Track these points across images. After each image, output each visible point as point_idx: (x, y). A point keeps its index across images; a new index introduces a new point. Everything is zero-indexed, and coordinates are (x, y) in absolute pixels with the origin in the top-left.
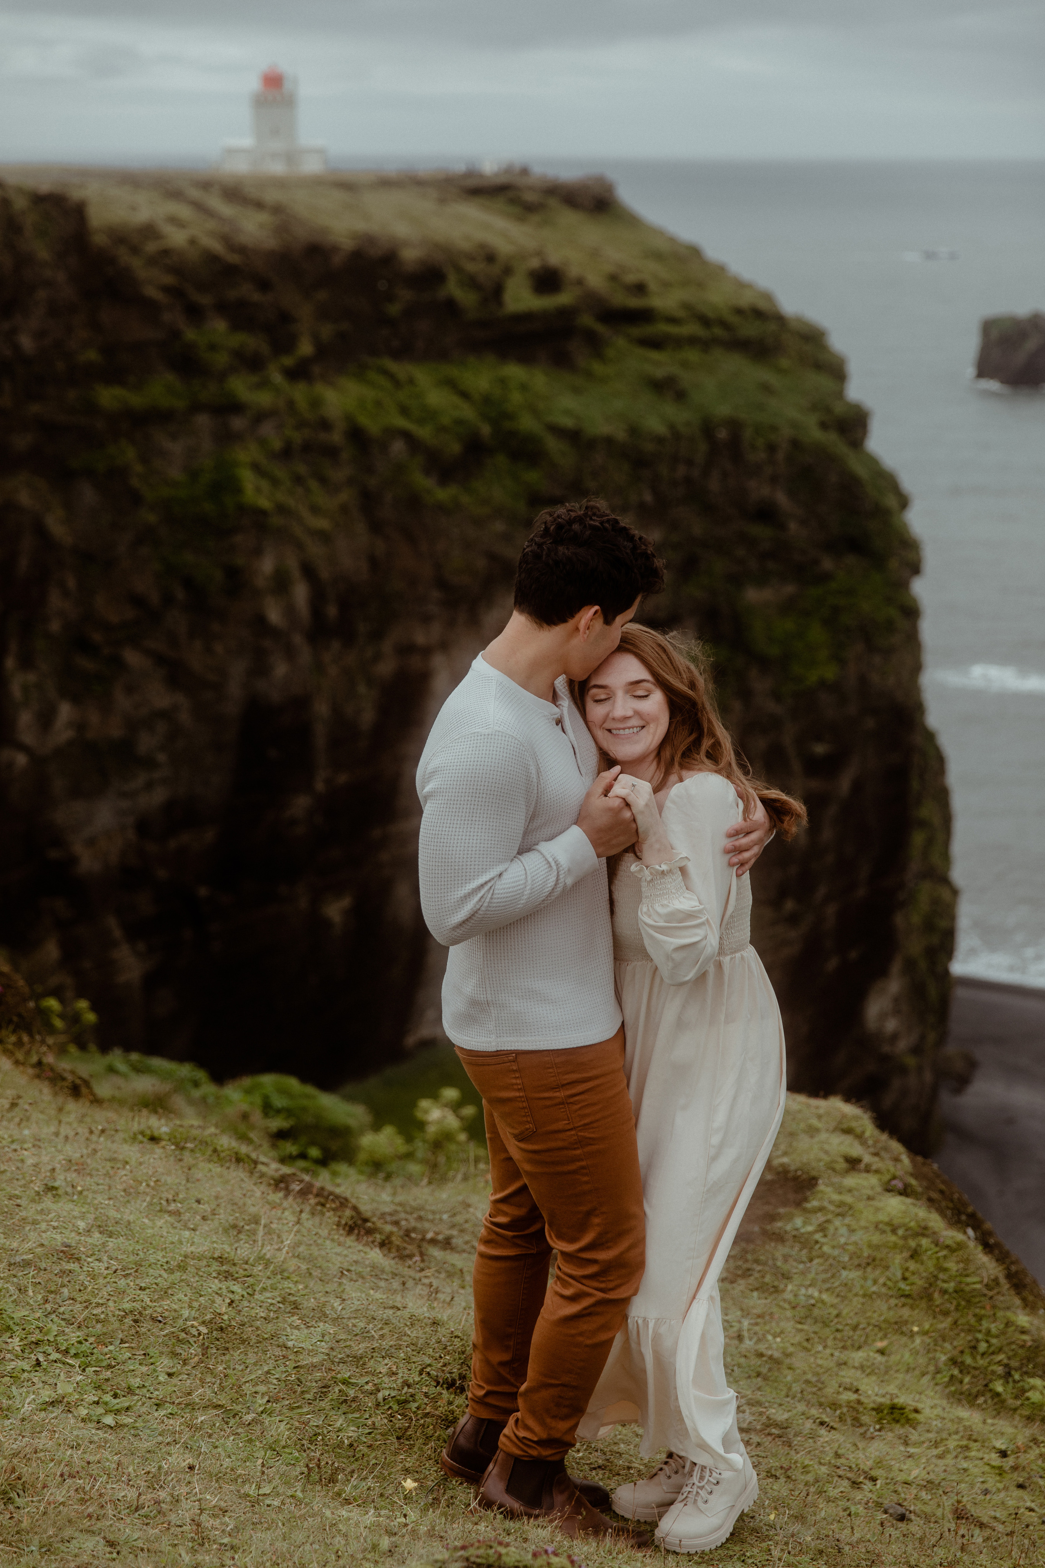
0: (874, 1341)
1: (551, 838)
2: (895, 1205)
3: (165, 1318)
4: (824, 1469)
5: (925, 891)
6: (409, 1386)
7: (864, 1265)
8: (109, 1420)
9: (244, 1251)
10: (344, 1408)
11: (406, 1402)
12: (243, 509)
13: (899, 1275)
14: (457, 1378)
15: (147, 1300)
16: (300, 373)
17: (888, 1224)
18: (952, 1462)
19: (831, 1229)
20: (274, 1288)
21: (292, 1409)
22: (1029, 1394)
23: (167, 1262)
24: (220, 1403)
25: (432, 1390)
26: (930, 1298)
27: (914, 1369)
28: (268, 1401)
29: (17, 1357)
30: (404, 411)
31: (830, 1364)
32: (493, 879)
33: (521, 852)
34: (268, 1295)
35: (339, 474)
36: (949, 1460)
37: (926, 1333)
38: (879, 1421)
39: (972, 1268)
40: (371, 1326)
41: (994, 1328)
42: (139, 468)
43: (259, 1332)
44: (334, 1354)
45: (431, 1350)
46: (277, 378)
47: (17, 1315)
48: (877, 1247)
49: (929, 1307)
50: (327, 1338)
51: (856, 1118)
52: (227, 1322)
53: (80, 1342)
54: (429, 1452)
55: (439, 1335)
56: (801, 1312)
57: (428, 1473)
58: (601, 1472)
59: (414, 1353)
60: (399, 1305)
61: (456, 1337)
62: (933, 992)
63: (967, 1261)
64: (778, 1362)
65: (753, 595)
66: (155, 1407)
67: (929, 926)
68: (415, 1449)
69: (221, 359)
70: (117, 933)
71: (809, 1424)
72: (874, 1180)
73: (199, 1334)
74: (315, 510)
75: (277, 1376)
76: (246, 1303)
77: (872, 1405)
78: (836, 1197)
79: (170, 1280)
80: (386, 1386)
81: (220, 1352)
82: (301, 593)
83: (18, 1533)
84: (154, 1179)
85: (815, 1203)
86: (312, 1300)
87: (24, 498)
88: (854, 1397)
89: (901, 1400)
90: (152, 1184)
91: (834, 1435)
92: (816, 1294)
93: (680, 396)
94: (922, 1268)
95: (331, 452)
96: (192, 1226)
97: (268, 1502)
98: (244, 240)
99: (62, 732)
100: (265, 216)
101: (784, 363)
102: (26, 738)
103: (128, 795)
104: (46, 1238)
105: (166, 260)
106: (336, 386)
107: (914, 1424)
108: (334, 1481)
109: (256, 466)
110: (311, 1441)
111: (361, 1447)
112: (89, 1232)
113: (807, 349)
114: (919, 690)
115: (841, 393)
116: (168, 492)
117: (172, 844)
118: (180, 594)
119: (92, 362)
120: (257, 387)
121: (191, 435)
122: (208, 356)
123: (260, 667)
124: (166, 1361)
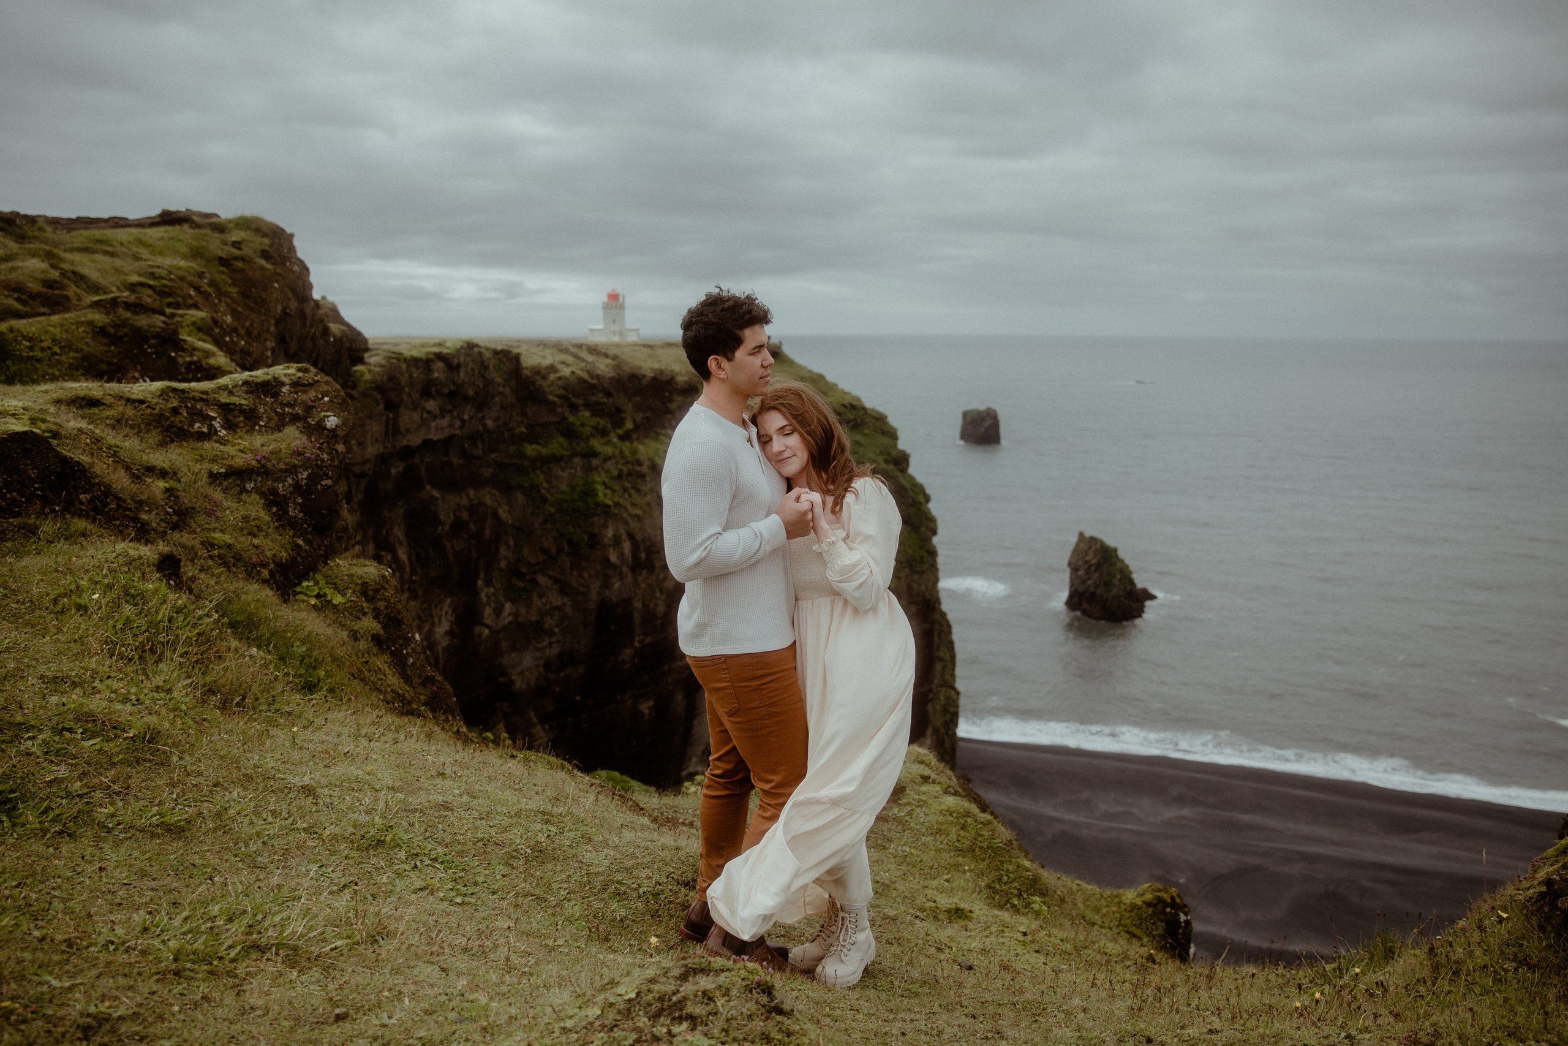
0: (943, 875)
2: (950, 801)
3: (504, 844)
4: (920, 942)
5: (943, 693)
6: (660, 884)
7: (934, 834)
8: (459, 900)
9: (560, 809)
10: (618, 898)
11: (658, 894)
12: (597, 504)
13: (955, 839)
15: (493, 833)
16: (626, 437)
17: (946, 811)
18: (995, 939)
19: (915, 815)
20: (577, 830)
21: (583, 898)
22: (1033, 906)
23: (508, 813)
24: (536, 893)
26: (973, 851)
27: (967, 890)
28: (568, 893)
29: (402, 862)
31: (918, 887)
34: (573, 833)
36: (993, 938)
37: (972, 871)
38: (949, 918)
39: (996, 835)
40: (637, 851)
41: (1010, 868)
42: (545, 485)
43: (565, 854)
44: (613, 867)
45: (674, 864)
46: (615, 440)
47: (405, 838)
48: (942, 824)
49: (974, 857)
50: (608, 857)
51: (926, 755)
52: (545, 848)
53: (445, 855)
54: (672, 925)
55: (680, 856)
57: (672, 937)
58: (783, 939)
59: (664, 866)
62: (947, 744)
63: (993, 831)
64: (887, 886)
66: (492, 894)
67: (947, 710)
68: (663, 923)
69: (587, 430)
70: (535, 720)
71: (909, 917)
72: (938, 788)
73: (526, 854)
74: (634, 505)
76: (558, 837)
77: (944, 909)
78: (917, 797)
79: (509, 823)
80: (645, 885)
81: (538, 864)
82: (627, 546)
83: (377, 961)
84: (508, 773)
86: (601, 838)
87: (488, 500)
88: (933, 905)
89: (962, 905)
91: (924, 924)
92: (908, 850)
94: (968, 836)
96: (528, 797)
97: (561, 950)
98: (599, 372)
99: (506, 618)
100: (609, 361)
101: (867, 431)
102: (489, 621)
103: (540, 649)
104: (431, 798)
105: (560, 383)
106: (644, 444)
107: (970, 919)
108: (607, 939)
109: (604, 483)
110: (595, 917)
111: (627, 921)
112: (461, 795)
113: (878, 424)
114: (937, 592)
115: (895, 445)
116: (560, 496)
117: (562, 674)
118: (566, 547)
119: (523, 433)
120: (605, 444)
121: (571, 468)
122: (581, 429)
123: (606, 584)
124: (501, 867)
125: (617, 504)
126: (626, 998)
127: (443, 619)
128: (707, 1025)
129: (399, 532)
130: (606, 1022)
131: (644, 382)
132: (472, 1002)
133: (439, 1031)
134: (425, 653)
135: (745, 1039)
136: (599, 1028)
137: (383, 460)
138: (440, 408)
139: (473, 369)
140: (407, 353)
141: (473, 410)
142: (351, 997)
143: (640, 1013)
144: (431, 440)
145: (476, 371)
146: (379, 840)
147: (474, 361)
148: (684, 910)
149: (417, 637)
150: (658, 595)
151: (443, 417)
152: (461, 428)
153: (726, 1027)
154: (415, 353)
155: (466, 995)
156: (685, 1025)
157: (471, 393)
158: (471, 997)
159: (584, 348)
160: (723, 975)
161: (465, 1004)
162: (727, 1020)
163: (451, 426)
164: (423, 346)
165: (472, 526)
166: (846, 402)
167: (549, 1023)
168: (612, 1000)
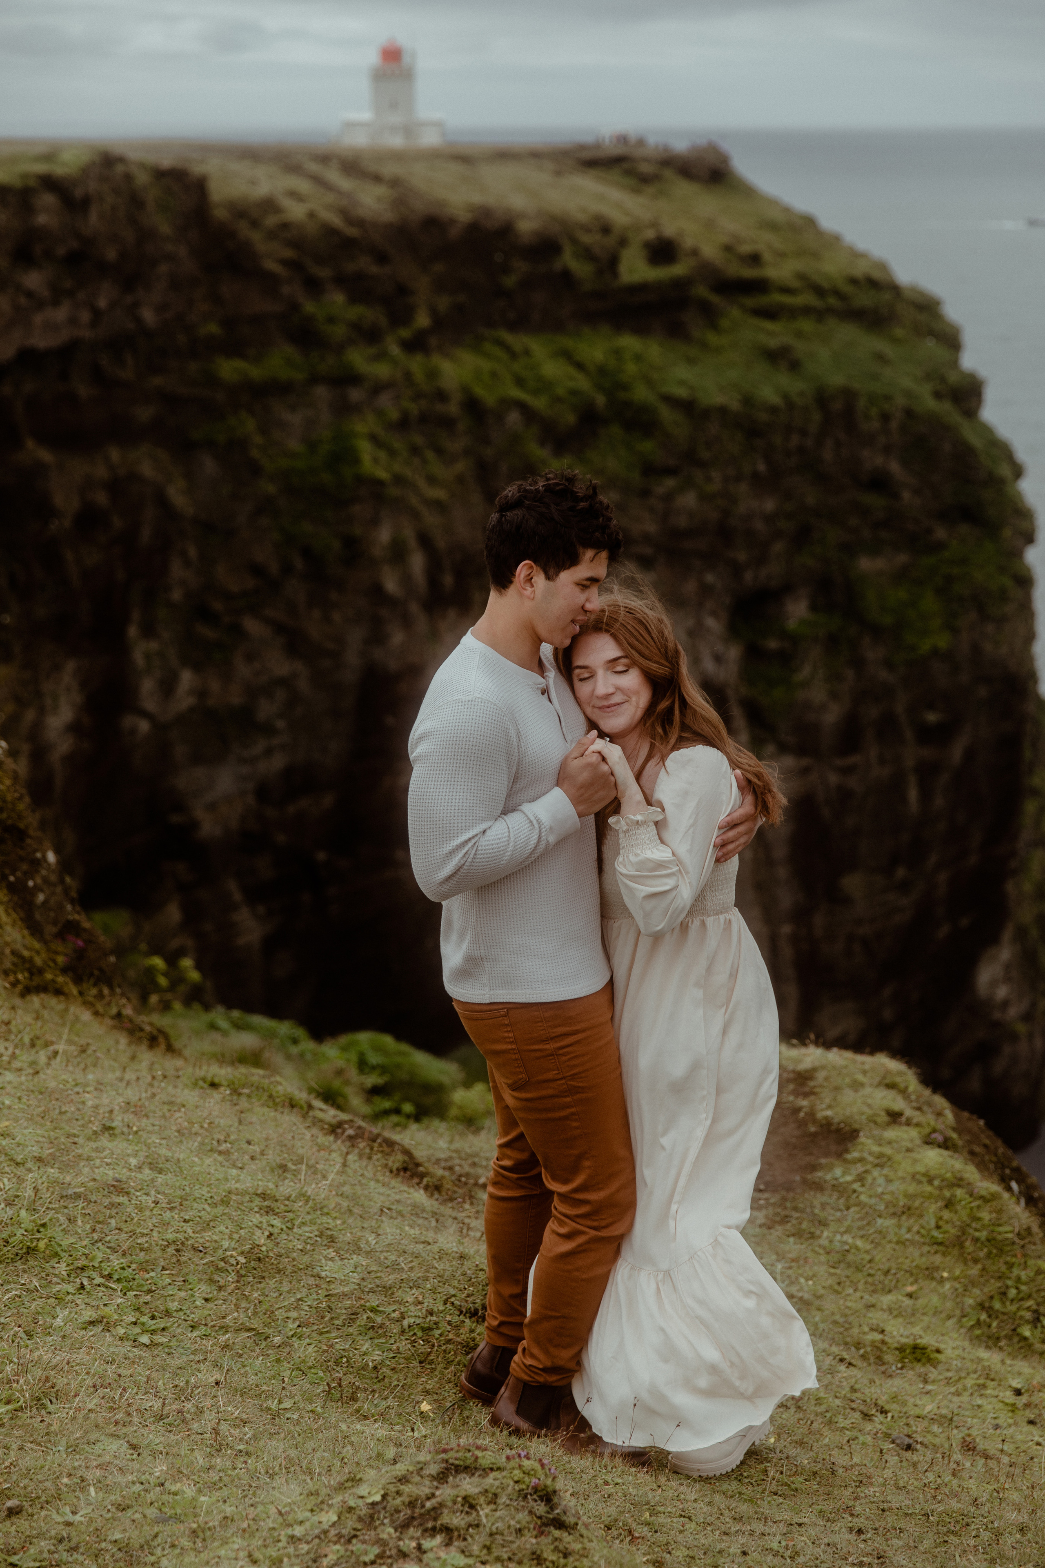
0: (904, 1285)
1: (533, 800)
2: (933, 1157)
3: (206, 1248)
4: (838, 1402)
6: (433, 1315)
7: (899, 1213)
8: (145, 1339)
9: (287, 1188)
10: (371, 1333)
11: (430, 1329)
12: (359, 480)
13: (933, 1224)
14: (480, 1308)
15: (190, 1231)
16: (417, 344)
17: (924, 1175)
18: (967, 1399)
19: (869, 1179)
20: (313, 1223)
21: (321, 1334)
23: (211, 1197)
24: (253, 1326)
25: (456, 1318)
26: (962, 1246)
27: (941, 1312)
28: (299, 1326)
29: (63, 1280)
30: (520, 382)
31: (859, 1306)
32: (476, 835)
33: (505, 812)
34: (307, 1229)
35: (455, 445)
36: (965, 1398)
37: (956, 1279)
38: (901, 1360)
39: (1005, 1218)
40: (402, 1258)
41: (1023, 1275)
42: (258, 439)
43: (295, 1263)
44: (365, 1284)
45: (456, 1282)
46: (395, 350)
47: (65, 1243)
48: (912, 1197)
49: (961, 1255)
50: (359, 1269)
51: (900, 1073)
52: (265, 1253)
53: (123, 1269)
54: (449, 1376)
55: (465, 1268)
56: (835, 1257)
57: (447, 1394)
59: (440, 1284)
60: (430, 1240)
61: (481, 1270)
63: (1000, 1211)
64: (807, 1303)
65: (866, 564)
66: (190, 1329)
68: (437, 1373)
69: (340, 331)
70: (237, 896)
71: (829, 1361)
72: (913, 1133)
73: (237, 1264)
75: (309, 1303)
76: (284, 1236)
77: (896, 1345)
78: (876, 1149)
79: (212, 1214)
80: (412, 1314)
81: (256, 1280)
84: (207, 1121)
85: (855, 1154)
86: (349, 1235)
88: (879, 1337)
89: (925, 1341)
90: (206, 1126)
91: (853, 1371)
92: (850, 1241)
93: (795, 365)
94: (955, 1218)
95: (447, 423)
96: (240, 1165)
97: (288, 1415)
98: (363, 212)
99: (183, 699)
100: (381, 190)
101: (899, 333)
102: (149, 705)
103: (247, 761)
104: (98, 1173)
105: (285, 234)
106: (453, 358)
107: (933, 1363)
108: (354, 1398)
109: (373, 437)
110: (337, 1363)
111: (384, 1370)
112: (140, 1168)
113: (923, 317)
115: (956, 362)
116: (287, 463)
117: (291, 810)
118: (299, 563)
119: (213, 335)
120: (374, 358)
121: (309, 407)
122: (327, 328)
123: (379, 637)
124: (203, 1287)
125: (399, 480)
126: (370, 1500)
127: (63, 701)
128: (465, 1539)
130: (344, 1531)
131: (454, 233)
132: (175, 1494)
133: (137, 1532)
134: (62, 881)
135: (510, 1559)
136: (335, 1539)
138: (52, 286)
139: (114, 208)
141: (116, 290)
142: (22, 1485)
143: (386, 1521)
144: (34, 349)
145: (121, 213)
146: (29, 1248)
147: (115, 192)
148: (467, 1354)
149: (51, 857)
151: (56, 303)
152: (93, 324)
153: (488, 1543)
155: (167, 1484)
156: (439, 1539)
157: (111, 255)
158: (173, 1488)
159: (334, 160)
160: (492, 1475)
161: (166, 1497)
162: (491, 1535)
163: (72, 321)
165: (117, 521)
166: (858, 273)
167: (274, 1529)
168: (352, 1503)
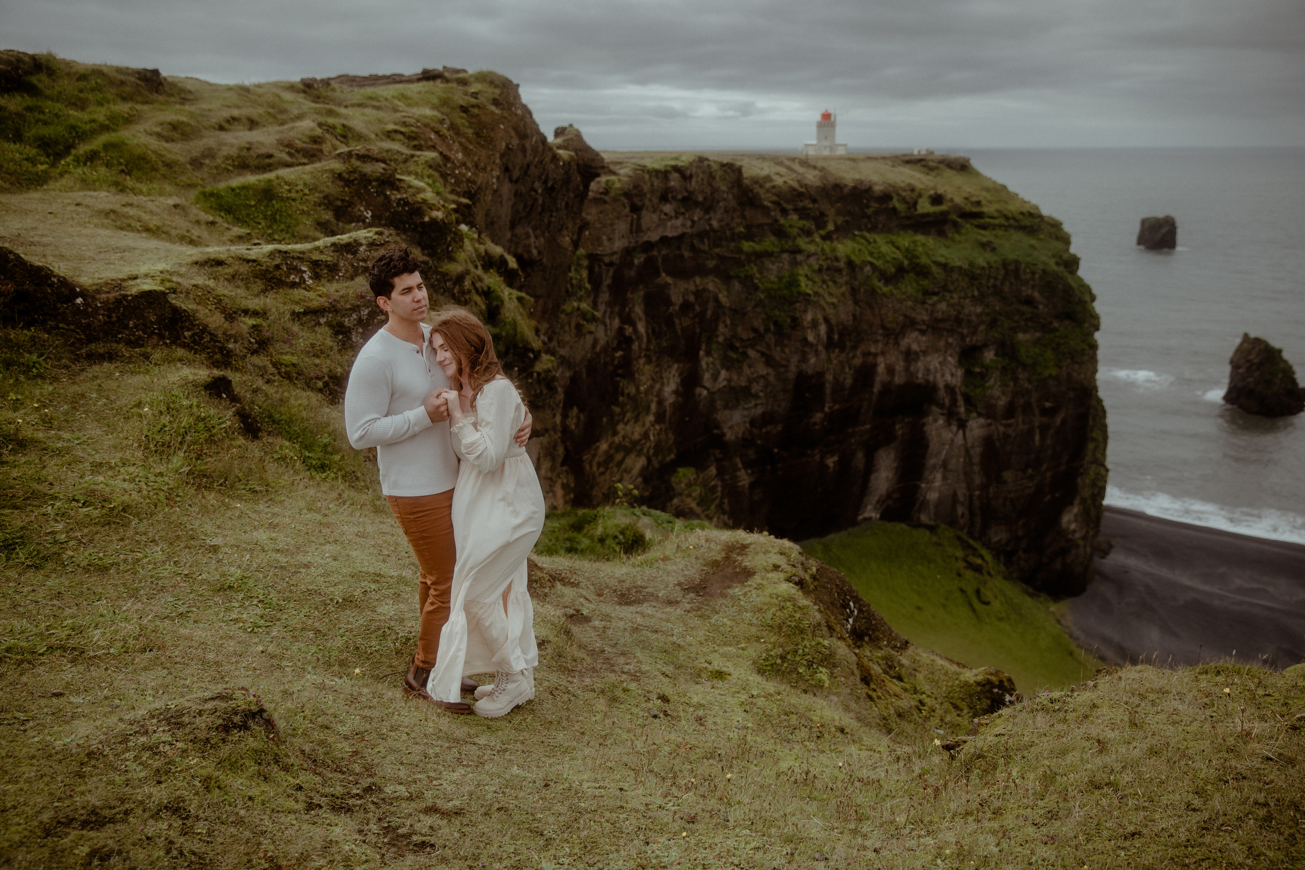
5: (1093, 469)
12: (799, 293)
16: (825, 238)
30: (871, 254)
32: (370, 420)
35: (842, 280)
42: (758, 275)
46: (818, 240)
62: (1093, 513)
65: (1021, 336)
67: (1094, 484)
69: (795, 231)
70: (740, 465)
74: (830, 294)
82: (823, 329)
87: (711, 287)
93: (993, 249)
95: (839, 271)
98: (807, 182)
99: (722, 382)
100: (816, 172)
101: (1042, 236)
102: (707, 384)
103: (747, 409)
105: (774, 191)
106: (842, 243)
109: (806, 276)
113: (1053, 230)
114: (1095, 380)
115: (1068, 250)
116: (769, 285)
117: (764, 430)
118: (772, 327)
119: (741, 232)
120: (809, 243)
121: (780, 262)
122: (789, 230)
123: (804, 359)
125: (816, 294)
127: (671, 381)
129: (639, 310)
131: (846, 191)
137: (628, 252)
138: (675, 211)
139: (702, 179)
140: (650, 164)
141: (702, 213)
144: (667, 237)
145: (705, 181)
147: (703, 172)
150: (847, 370)
151: (677, 218)
152: (692, 227)
154: (657, 166)
157: (700, 199)
159: (797, 161)
163: (683, 225)
164: (662, 160)
165: (697, 308)
166: (1024, 210)
